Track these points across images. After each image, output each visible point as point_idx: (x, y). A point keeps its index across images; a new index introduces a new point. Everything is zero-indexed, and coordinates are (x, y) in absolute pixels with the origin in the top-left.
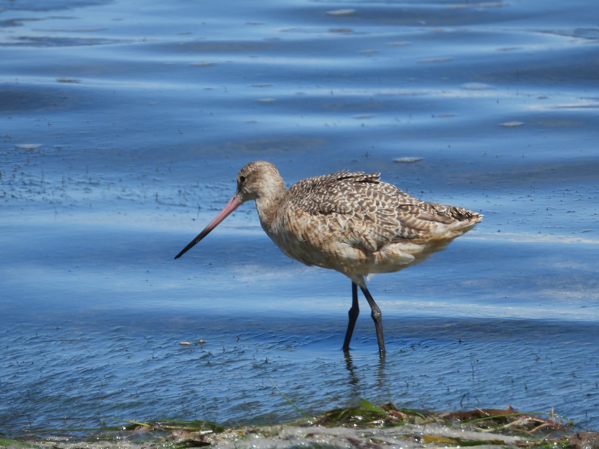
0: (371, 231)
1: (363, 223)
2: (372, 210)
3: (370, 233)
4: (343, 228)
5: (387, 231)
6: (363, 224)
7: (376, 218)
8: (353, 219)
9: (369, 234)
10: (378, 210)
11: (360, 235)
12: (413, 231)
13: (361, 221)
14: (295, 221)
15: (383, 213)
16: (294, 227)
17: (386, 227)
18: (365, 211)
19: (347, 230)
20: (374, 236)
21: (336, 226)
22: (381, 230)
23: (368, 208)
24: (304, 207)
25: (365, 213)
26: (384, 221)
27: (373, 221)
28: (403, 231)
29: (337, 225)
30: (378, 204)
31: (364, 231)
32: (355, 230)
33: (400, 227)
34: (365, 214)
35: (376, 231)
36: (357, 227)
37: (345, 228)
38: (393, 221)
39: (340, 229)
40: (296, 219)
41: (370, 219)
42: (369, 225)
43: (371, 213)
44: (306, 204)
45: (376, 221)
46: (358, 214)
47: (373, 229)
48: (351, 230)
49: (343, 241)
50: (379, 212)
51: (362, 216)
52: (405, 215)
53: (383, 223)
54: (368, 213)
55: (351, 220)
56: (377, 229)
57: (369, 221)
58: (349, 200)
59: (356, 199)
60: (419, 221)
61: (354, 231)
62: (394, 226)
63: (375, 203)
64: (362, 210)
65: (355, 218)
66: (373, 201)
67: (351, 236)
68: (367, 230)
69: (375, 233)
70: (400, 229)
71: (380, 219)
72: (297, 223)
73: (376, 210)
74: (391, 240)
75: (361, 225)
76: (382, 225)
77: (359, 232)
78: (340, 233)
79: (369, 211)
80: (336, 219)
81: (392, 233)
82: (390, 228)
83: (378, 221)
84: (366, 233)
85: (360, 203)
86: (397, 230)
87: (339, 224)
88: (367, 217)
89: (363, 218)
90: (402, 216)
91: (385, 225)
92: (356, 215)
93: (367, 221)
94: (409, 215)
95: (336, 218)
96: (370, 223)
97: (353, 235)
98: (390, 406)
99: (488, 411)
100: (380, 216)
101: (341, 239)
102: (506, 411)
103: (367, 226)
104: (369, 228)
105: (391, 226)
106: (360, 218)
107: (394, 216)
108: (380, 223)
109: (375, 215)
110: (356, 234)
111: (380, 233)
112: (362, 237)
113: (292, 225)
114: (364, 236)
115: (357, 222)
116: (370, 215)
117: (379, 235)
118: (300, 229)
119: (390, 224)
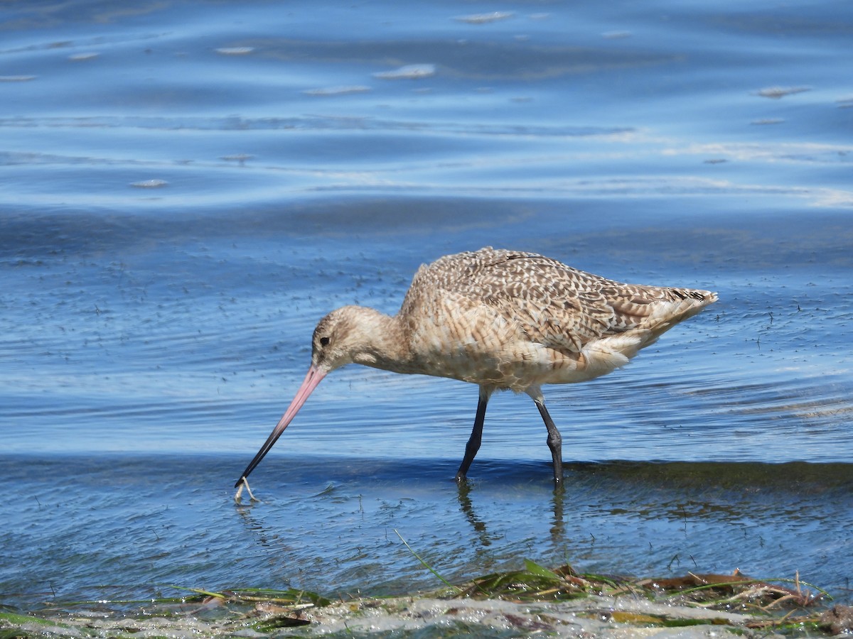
0: (576, 323)
1: (564, 312)
2: (572, 294)
3: (574, 326)
4: (537, 321)
5: (597, 322)
6: (564, 315)
7: (580, 305)
8: (549, 309)
9: (574, 328)
10: (580, 294)
11: (561, 331)
12: (632, 319)
13: (561, 311)
14: (460, 316)
15: (588, 298)
16: (460, 324)
17: (596, 317)
18: (563, 296)
19: (542, 324)
20: (579, 330)
21: (526, 319)
22: (589, 321)
23: (566, 292)
24: (474, 295)
25: (564, 298)
26: (592, 308)
27: (578, 310)
28: (619, 321)
29: (529, 318)
30: (577, 286)
31: (567, 324)
32: (554, 323)
33: (614, 315)
34: (565, 301)
35: (584, 323)
36: (557, 319)
37: (539, 322)
38: (602, 307)
39: (533, 323)
40: (461, 313)
41: (574, 308)
42: (572, 315)
43: (573, 298)
44: (477, 291)
45: (581, 309)
46: (555, 301)
47: (578, 320)
48: (549, 323)
49: (536, 341)
50: (582, 296)
51: (561, 303)
52: (615, 298)
53: (591, 312)
54: (568, 299)
55: (547, 310)
56: (584, 320)
57: (573, 310)
58: (540, 282)
59: (549, 280)
60: (635, 305)
61: (553, 325)
62: (607, 315)
63: (573, 285)
64: (559, 295)
65: (552, 307)
66: (570, 282)
67: (549, 333)
68: (570, 322)
69: (581, 326)
70: (615, 319)
71: (586, 307)
72: (465, 318)
73: (577, 294)
74: (600, 335)
75: (561, 315)
76: (590, 314)
77: (561, 326)
78: (532, 328)
79: (568, 297)
80: (525, 310)
81: (604, 325)
82: (601, 317)
83: (584, 309)
84: (569, 327)
85: (556, 285)
86: (611, 320)
87: (531, 316)
88: (569, 305)
89: (563, 306)
90: (612, 300)
91: (594, 314)
92: (553, 303)
93: (569, 310)
94: (619, 299)
95: (525, 308)
96: (575, 312)
97: (552, 331)
98: (566, 570)
99: (706, 577)
100: (584, 302)
101: (533, 338)
102: (732, 577)
103: (570, 317)
104: (573, 320)
105: (602, 315)
106: (559, 307)
107: (602, 300)
108: (587, 311)
109: (578, 300)
110: (557, 329)
111: (589, 326)
112: (564, 333)
113: (456, 321)
114: (568, 331)
115: (555, 312)
116: (571, 301)
117: (586, 328)
118: (470, 326)
119: (600, 312)
